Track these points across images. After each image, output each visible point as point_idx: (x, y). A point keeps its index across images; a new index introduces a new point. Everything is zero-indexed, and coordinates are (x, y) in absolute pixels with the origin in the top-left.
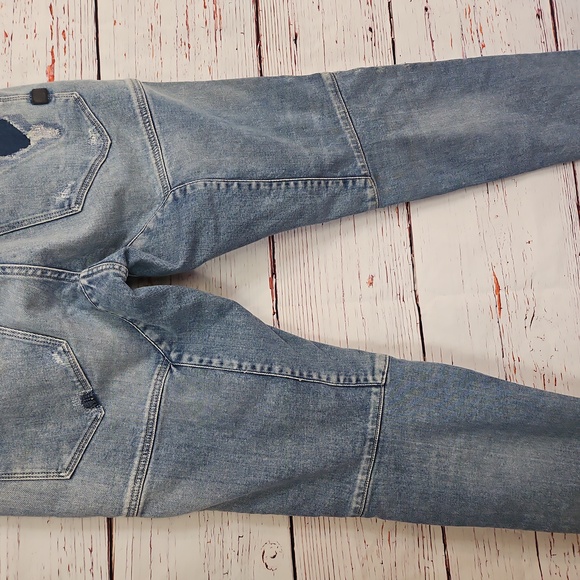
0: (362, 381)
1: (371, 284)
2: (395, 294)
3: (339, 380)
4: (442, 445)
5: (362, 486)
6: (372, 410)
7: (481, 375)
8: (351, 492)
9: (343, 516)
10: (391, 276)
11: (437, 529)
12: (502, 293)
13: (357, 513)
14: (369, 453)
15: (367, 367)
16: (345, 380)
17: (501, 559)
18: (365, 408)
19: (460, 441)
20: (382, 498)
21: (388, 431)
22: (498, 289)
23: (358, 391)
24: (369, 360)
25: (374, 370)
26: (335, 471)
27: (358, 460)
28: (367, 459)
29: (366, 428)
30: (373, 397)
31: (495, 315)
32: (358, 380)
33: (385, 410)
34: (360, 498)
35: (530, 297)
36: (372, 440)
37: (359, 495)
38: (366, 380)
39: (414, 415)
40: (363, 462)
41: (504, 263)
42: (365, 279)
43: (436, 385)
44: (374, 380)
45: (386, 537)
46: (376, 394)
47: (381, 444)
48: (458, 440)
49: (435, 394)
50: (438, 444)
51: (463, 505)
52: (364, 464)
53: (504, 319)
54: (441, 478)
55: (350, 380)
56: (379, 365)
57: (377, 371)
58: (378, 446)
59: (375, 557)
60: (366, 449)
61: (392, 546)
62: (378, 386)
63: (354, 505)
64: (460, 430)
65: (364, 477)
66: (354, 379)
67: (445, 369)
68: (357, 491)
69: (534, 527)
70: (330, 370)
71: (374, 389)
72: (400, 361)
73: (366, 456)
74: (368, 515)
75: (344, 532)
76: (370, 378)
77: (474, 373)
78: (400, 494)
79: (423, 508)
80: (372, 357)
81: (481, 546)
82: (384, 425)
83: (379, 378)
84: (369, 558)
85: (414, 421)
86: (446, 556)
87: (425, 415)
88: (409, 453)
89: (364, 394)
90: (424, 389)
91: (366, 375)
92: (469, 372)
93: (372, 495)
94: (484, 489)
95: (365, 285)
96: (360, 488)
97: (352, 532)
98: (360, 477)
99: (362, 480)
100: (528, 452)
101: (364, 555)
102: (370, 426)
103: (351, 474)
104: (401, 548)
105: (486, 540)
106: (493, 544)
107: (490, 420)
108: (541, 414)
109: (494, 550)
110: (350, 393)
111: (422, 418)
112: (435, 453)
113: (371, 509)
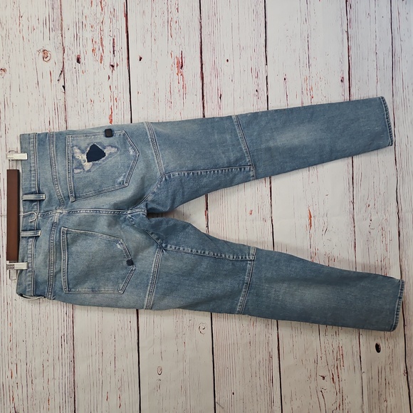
0: (244, 258)
1: (251, 214)
2: (262, 219)
3: (234, 257)
6: (247, 270)
8: (237, 304)
10: (261, 211)
11: (275, 321)
12: (312, 219)
13: (239, 313)
14: (245, 289)
15: (246, 252)
16: (236, 257)
17: (302, 335)
18: (245, 270)
19: (285, 285)
20: (249, 307)
21: (254, 280)
22: (311, 217)
23: (242, 263)
24: (247, 249)
25: (249, 254)
26: (230, 295)
27: (241, 291)
28: (244, 291)
29: (244, 278)
30: (248, 265)
31: (308, 229)
32: (242, 258)
33: (253, 271)
34: (241, 307)
35: (326, 221)
36: (247, 283)
39: (266, 273)
41: (314, 205)
42: (248, 212)
43: (276, 261)
44: (249, 258)
45: (252, 324)
50: (276, 286)
52: (243, 293)
53: (312, 231)
54: (276, 300)
55: (239, 258)
56: (252, 252)
57: (251, 254)
58: (249, 286)
59: (247, 331)
60: (244, 287)
61: (255, 327)
62: (251, 261)
63: (238, 309)
64: (285, 280)
65: (243, 299)
68: (239, 304)
70: (230, 253)
71: (249, 262)
75: (234, 320)
76: (247, 257)
79: (267, 312)
80: (249, 247)
81: (294, 330)
82: (252, 277)
83: (251, 257)
84: (244, 332)
85: (265, 276)
86: (278, 333)
88: (262, 289)
89: (244, 264)
93: (246, 306)
94: (294, 306)
95: (248, 214)
96: (241, 303)
97: (237, 321)
98: (241, 298)
99: (241, 300)
100: (316, 291)
101: (242, 330)
102: (246, 277)
103: (237, 297)
104: (258, 329)
105: (296, 327)
106: (299, 329)
109: (299, 331)
110: (239, 263)
111: (269, 275)
112: (274, 290)
113: (245, 311)
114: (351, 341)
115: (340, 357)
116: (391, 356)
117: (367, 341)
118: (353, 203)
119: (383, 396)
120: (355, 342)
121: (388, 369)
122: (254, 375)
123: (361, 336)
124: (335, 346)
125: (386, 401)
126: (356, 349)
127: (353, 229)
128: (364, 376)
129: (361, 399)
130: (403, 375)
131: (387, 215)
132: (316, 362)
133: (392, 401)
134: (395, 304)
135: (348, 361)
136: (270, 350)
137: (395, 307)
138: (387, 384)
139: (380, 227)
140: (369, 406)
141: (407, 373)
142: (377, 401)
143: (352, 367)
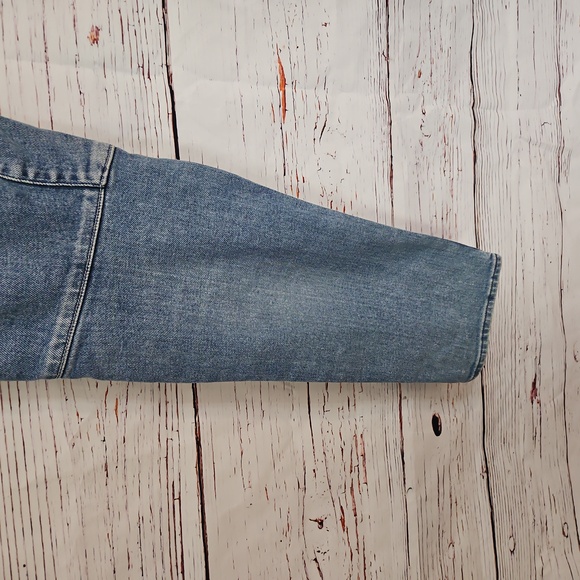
0: (67, 179)
1: (95, 41)
2: (135, 66)
3: (25, 174)
4: (192, 276)
5: (63, 333)
6: (82, 223)
7: (249, 182)
8: (45, 343)
9: (32, 378)
10: (129, 36)
11: (186, 389)
12: (288, 89)
13: (55, 373)
14: (75, 285)
15: (77, 158)
16: (37, 175)
17: (266, 421)
18: (70, 220)
19: (216, 271)
20: (96, 349)
21: (109, 255)
22: (284, 83)
23: (62, 195)
24: (82, 149)
25: (88, 165)
26: (15, 311)
27: (56, 296)
28: (72, 295)
29: (72, 249)
30: (86, 203)
31: (278, 118)
32: (60, 177)
33: (105, 223)
34: (60, 350)
35: (323, 100)
36: (79, 266)
37: (57, 347)
38: (74, 178)
39: (151, 231)
40: (65, 298)
41: (293, 48)
42: (85, 32)
43: (185, 191)
44: (88, 178)
45: (111, 405)
46: (90, 199)
47: (95, 273)
48: (214, 270)
49: (183, 204)
50: (186, 275)
51: (216, 354)
52: (66, 302)
53: (288, 126)
54: (187, 320)
55: (47, 176)
56: (97, 157)
57: (93, 166)
58: (91, 275)
59: (93, 433)
60: (70, 279)
61: (121, 417)
62: (95, 188)
63: (49, 361)
64: (216, 255)
65: (68, 321)
66: (53, 175)
67: (199, 170)
68: (54, 341)
69: (305, 377)
70: (7, 155)
71: (87, 193)
72: (132, 156)
73: (69, 290)
74: (74, 375)
75: (44, 402)
76: (81, 175)
77: (240, 179)
78: (125, 344)
79: (160, 361)
80: (87, 144)
81: (243, 408)
82: (102, 244)
83: (96, 176)
84: (84, 436)
85: (149, 240)
86: (197, 424)
87: (166, 232)
88: (141, 287)
89: (71, 199)
90: (167, 196)
91: (75, 170)
92: (231, 177)
93: (80, 345)
94: (245, 333)
95: (85, 41)
96: (60, 336)
97: (56, 403)
98: (60, 320)
99: (63, 325)
100: (304, 289)
101: (76, 432)
102: (78, 246)
103: (44, 316)
104: (133, 419)
105: (249, 399)
106: (257, 405)
107: (256, 243)
108: (321, 236)
109: (258, 411)
110: (46, 195)
111: (161, 236)
112: (180, 287)
113: (79, 366)
114: (383, 418)
115: (358, 462)
116: (459, 441)
117: (417, 412)
118: (387, 58)
119: (447, 536)
120: (392, 418)
121: (454, 471)
122: (122, 565)
123: (404, 402)
124: (348, 436)
125: (452, 544)
126: (393, 436)
127: (386, 128)
128: (411, 497)
129: (404, 554)
130: (480, 478)
131: (454, 107)
132: (302, 486)
133: (462, 541)
134: (480, 314)
135: (376, 470)
136: (173, 476)
137: (479, 320)
138: (454, 505)
139: (441, 135)
140: (422, 568)
141: (487, 472)
142: (435, 549)
143: (384, 483)
